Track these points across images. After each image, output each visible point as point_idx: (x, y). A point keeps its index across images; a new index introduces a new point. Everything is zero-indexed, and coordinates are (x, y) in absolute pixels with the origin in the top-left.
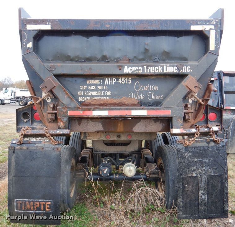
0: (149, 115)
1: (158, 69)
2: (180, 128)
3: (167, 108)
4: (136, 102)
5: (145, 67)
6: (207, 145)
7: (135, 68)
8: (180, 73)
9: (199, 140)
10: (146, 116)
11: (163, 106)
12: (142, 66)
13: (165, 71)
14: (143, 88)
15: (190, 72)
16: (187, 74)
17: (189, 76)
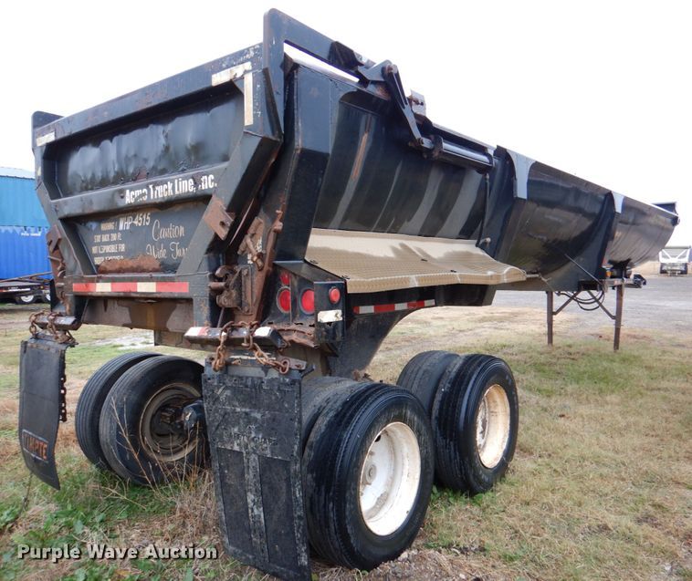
0: (160, 293)
1: (167, 190)
2: (203, 325)
3: (184, 278)
4: (157, 265)
5: (151, 186)
6: (263, 373)
7: (138, 192)
8: (199, 193)
9: (247, 360)
10: (155, 296)
11: (177, 274)
12: (147, 187)
13: (177, 192)
14: (164, 233)
15: (214, 187)
16: (209, 193)
17: (214, 198)
